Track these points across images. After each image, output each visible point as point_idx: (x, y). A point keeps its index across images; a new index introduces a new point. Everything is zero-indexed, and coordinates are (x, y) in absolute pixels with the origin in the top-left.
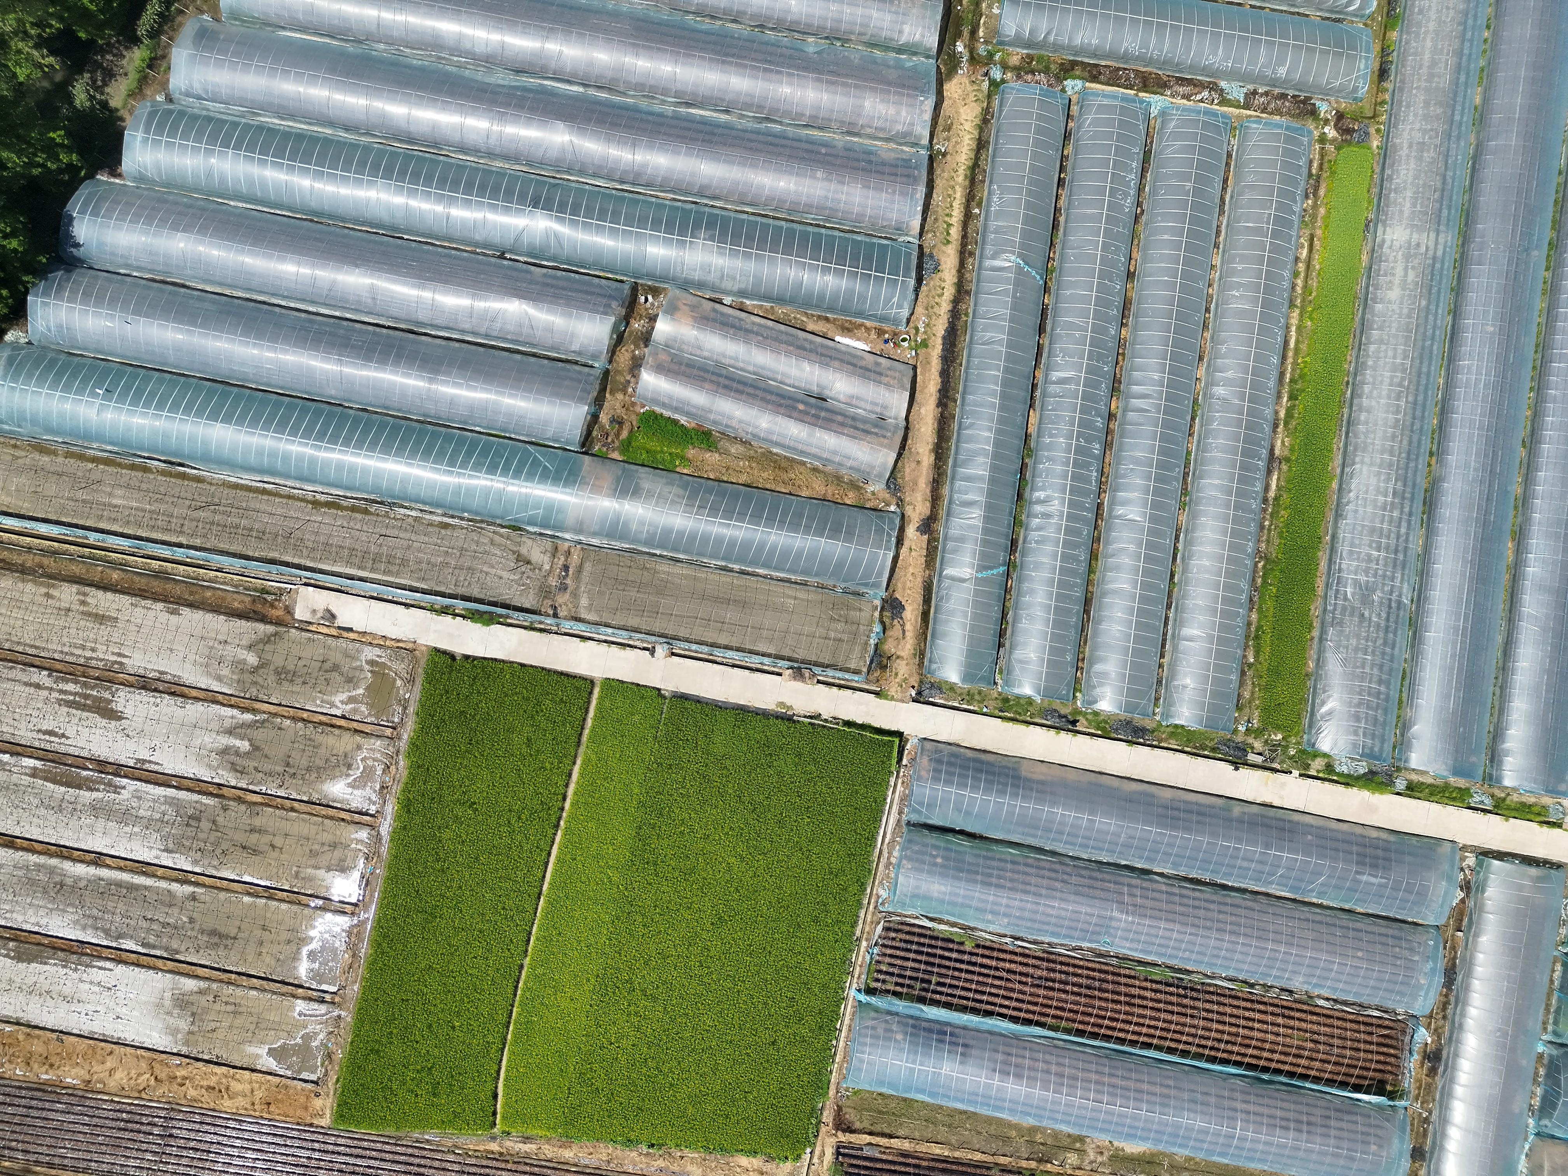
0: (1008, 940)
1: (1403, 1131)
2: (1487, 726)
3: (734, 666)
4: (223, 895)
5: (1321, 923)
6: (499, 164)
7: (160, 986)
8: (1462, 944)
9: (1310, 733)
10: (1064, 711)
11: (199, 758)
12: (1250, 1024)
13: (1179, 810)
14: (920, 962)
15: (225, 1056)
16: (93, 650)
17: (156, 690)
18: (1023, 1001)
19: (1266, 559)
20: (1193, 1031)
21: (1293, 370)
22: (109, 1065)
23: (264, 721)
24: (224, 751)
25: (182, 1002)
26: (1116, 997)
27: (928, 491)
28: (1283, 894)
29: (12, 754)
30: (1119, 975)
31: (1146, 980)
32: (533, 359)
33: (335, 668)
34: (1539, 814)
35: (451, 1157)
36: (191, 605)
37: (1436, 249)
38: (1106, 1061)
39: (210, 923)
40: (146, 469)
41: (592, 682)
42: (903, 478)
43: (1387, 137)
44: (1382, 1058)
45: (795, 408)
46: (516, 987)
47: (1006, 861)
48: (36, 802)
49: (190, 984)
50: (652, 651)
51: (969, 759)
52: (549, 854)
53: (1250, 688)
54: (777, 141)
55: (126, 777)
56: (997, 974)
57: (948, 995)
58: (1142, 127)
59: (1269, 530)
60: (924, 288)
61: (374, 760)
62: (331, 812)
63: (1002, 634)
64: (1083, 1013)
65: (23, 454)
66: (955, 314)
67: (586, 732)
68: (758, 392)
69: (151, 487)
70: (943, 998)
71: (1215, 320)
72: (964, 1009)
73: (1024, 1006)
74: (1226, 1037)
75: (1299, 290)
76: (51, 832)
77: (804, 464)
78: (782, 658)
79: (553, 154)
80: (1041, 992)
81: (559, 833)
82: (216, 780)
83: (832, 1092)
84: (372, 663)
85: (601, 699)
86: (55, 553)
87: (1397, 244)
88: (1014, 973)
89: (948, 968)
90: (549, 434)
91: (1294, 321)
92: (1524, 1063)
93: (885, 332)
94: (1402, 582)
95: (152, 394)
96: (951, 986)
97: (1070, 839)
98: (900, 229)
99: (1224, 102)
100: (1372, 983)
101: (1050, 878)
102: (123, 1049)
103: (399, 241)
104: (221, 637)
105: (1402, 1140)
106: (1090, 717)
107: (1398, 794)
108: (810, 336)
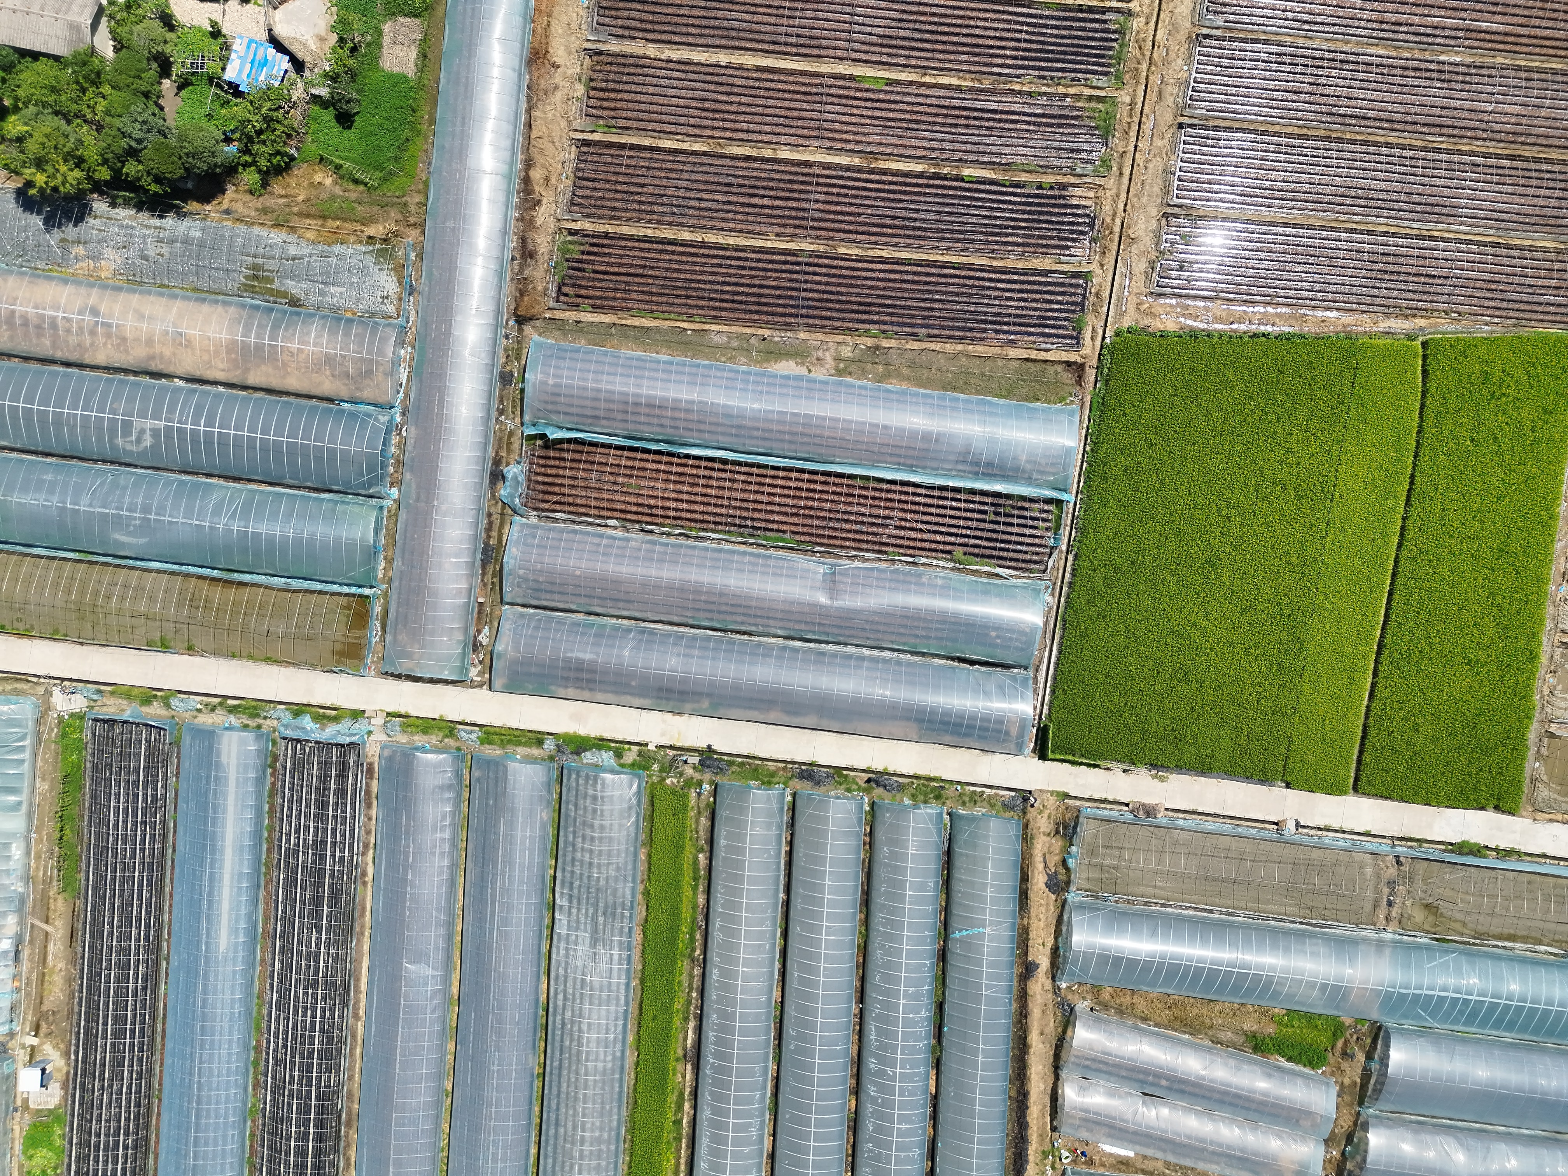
0: (923, 560)
3: (1213, 815)
8: (478, 590)
9: (640, 789)
10: (880, 791)
14: (1008, 533)
18: (901, 501)
20: (734, 486)
26: (812, 513)
27: (1030, 1005)
30: (809, 535)
34: (410, 725)
35: (1461, 308)
38: (823, 451)
41: (1355, 789)
42: (1057, 1018)
45: (1172, 1082)
50: (1298, 825)
53: (701, 828)
56: (928, 527)
57: (979, 503)
63: (947, 865)
64: (842, 494)
77: (1156, 1025)
78: (1166, 827)
80: (885, 513)
83: (1088, 399)
88: (912, 529)
89: (978, 529)
93: (1085, 1163)
96: (974, 511)
106: (854, 787)
107: (552, 734)
108: (1160, 1156)
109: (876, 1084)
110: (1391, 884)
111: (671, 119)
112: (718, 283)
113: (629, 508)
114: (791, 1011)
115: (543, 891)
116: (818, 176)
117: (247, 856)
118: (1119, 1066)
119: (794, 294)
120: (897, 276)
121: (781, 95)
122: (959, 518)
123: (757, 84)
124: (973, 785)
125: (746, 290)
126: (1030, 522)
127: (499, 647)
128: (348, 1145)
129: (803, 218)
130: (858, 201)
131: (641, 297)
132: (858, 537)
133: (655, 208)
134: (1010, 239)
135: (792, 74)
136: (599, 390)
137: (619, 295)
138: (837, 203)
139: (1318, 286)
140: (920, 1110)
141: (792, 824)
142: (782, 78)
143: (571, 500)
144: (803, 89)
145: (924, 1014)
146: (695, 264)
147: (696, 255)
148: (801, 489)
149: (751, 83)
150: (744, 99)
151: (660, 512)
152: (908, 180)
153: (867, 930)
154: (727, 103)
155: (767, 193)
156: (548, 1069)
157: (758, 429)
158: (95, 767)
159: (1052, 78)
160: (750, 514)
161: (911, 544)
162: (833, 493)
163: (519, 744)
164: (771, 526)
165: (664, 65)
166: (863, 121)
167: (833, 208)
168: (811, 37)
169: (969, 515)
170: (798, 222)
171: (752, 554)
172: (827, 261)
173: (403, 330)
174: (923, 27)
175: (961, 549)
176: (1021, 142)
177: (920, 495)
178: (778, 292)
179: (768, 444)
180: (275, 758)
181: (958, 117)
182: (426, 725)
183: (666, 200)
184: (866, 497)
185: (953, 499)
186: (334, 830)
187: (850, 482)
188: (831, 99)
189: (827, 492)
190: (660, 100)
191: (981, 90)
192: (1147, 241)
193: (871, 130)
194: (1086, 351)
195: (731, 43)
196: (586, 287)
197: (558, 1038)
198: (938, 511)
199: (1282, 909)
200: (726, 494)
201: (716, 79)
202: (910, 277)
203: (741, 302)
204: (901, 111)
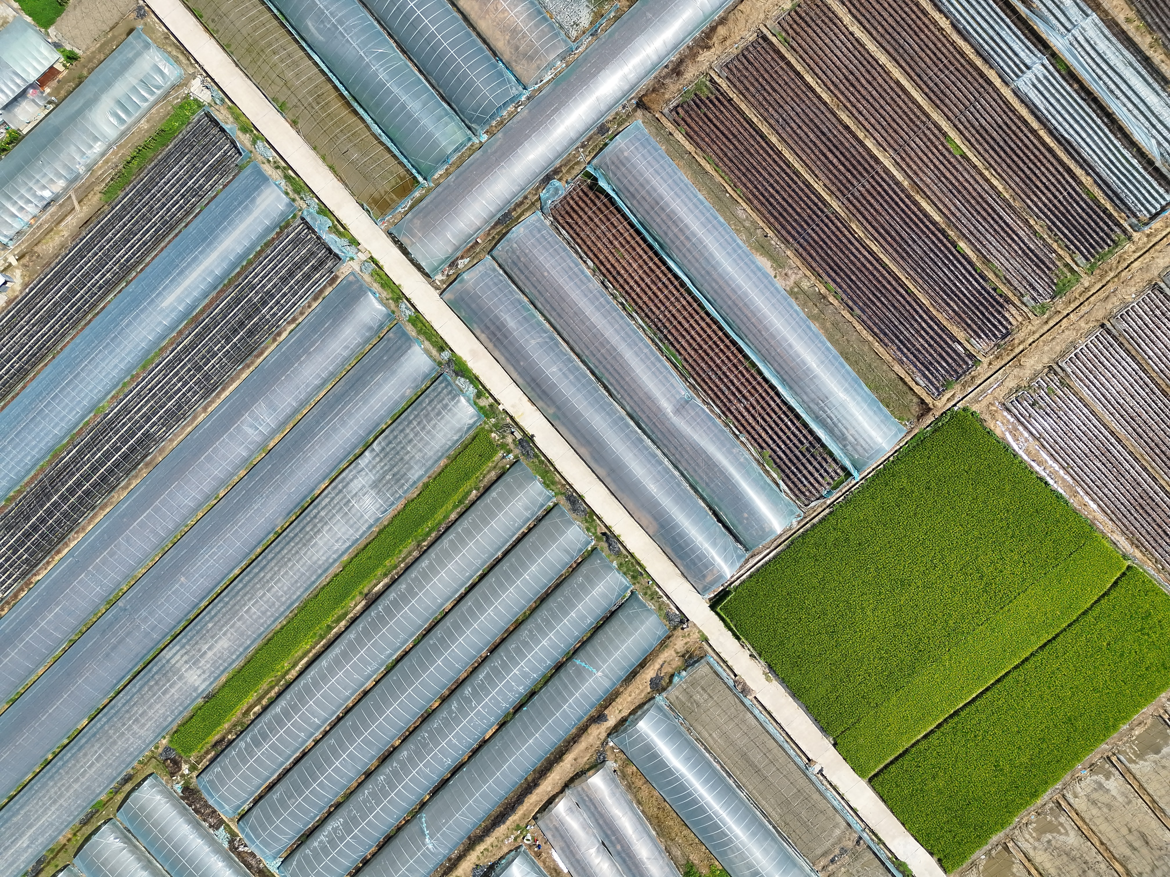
8: (482, 233)
9: (474, 424)
10: (605, 545)
13: (584, 437)
27: (583, 738)
30: (693, 368)
31: (680, 354)
34: (378, 274)
41: (870, 780)
42: (591, 758)
43: (155, 740)
45: (624, 850)
53: (488, 477)
56: (765, 425)
57: (803, 434)
60: (493, 860)
63: (606, 619)
64: (731, 362)
70: (807, 434)
73: (763, 393)
75: (276, 689)
78: (746, 707)
80: (746, 393)
83: (916, 431)
85: (872, 768)
87: (199, 672)
88: (753, 417)
89: (789, 448)
93: (535, 852)
96: (796, 437)
99: (233, 835)
106: (593, 530)
107: (453, 351)
109: (459, 703)
110: (843, 851)
111: (824, 67)
112: (768, 182)
113: (606, 263)
114: (448, 622)
115: (371, 432)
116: (877, 172)
117: (225, 265)
118: (602, 815)
119: (805, 226)
120: (871, 268)
121: (897, 109)
122: (785, 434)
123: (889, 90)
124: (659, 587)
125: (780, 200)
126: (822, 471)
127: (465, 276)
128: (136, 477)
129: (847, 189)
130: (886, 207)
131: (718, 151)
132: (719, 393)
133: (770, 109)
134: (952, 304)
135: (913, 103)
136: (648, 182)
137: (707, 139)
138: (874, 197)
139: (1099, 483)
140: (471, 741)
141: (540, 520)
142: (906, 100)
143: (578, 229)
144: (912, 116)
145: (521, 689)
146: (765, 160)
147: (770, 156)
148: (711, 339)
149: (886, 87)
150: (874, 93)
151: (621, 281)
152: (925, 220)
153: (530, 615)
154: (863, 86)
155: (840, 156)
156: (285, 533)
157: (717, 283)
158: (183, 140)
159: (1056, 235)
160: (670, 327)
161: (745, 424)
162: (727, 357)
163: (429, 339)
164: (676, 344)
165: (847, 33)
166: (929, 164)
167: (869, 198)
168: (942, 92)
169: (792, 436)
170: (842, 188)
171: (651, 351)
172: (839, 224)
173: (570, 51)
174: (1010, 142)
175: (770, 452)
176: (1007, 254)
177: (775, 401)
178: (797, 217)
179: (716, 297)
180: (288, 225)
181: (984, 209)
182: (387, 283)
183: (780, 110)
184: (744, 376)
185: (791, 420)
186: (285, 294)
187: (742, 359)
188: (922, 136)
189: (724, 353)
190: (828, 51)
191: (1010, 206)
192: (1027, 373)
193: (930, 173)
194: (939, 404)
195: (895, 55)
196: (692, 119)
197: (305, 522)
198: (777, 419)
199: (770, 810)
200: (668, 304)
201: (869, 67)
202: (878, 275)
203: (771, 204)
204: (955, 177)
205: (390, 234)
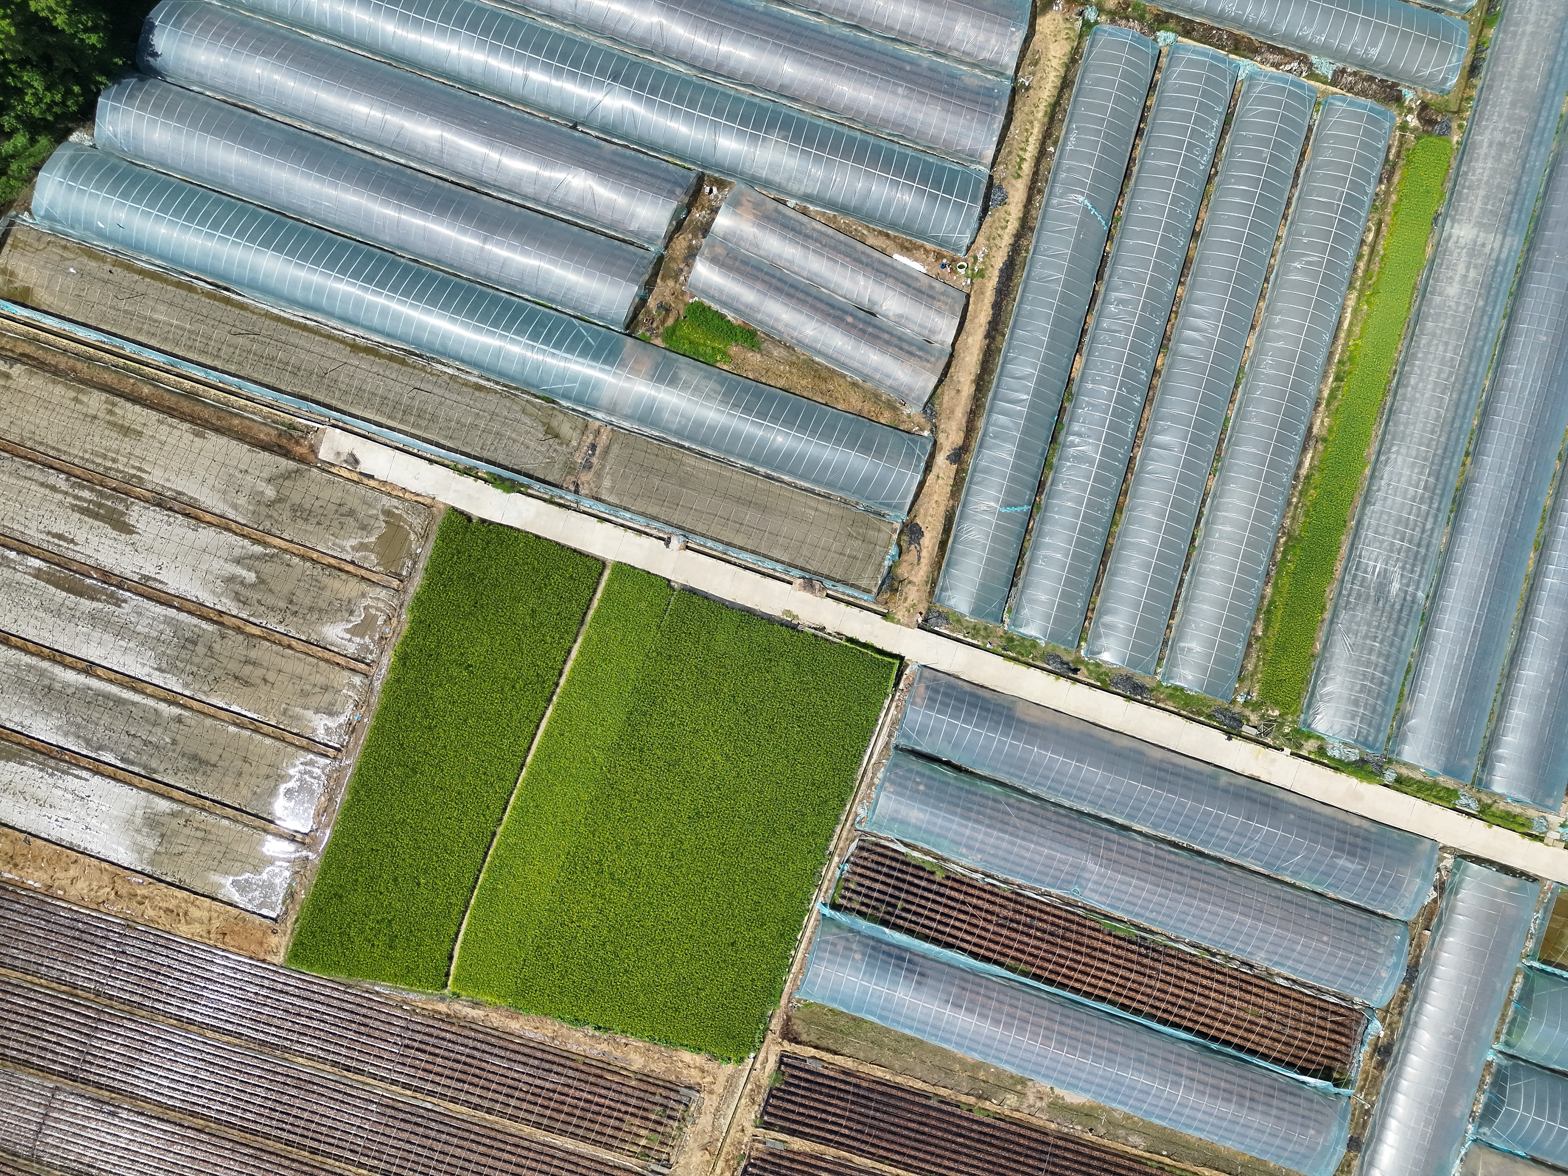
0: (978, 876)
1: (1344, 1118)
2: (1484, 731)
3: (746, 568)
4: (209, 722)
5: (1291, 902)
6: (582, 35)
7: (133, 802)
8: (1427, 943)
9: (1307, 712)
10: (1066, 658)
11: (204, 582)
12: (1207, 992)
13: (1166, 771)
14: (888, 885)
15: (188, 881)
16: (114, 461)
17: (170, 509)
18: (984, 939)
19: (1290, 536)
20: (1149, 991)
21: (1343, 351)
22: (72, 873)
23: (273, 556)
24: (230, 580)
25: (153, 822)
26: (1078, 948)
27: (964, 421)
28: (1257, 869)
29: (19, 552)
30: (1084, 926)
31: (1110, 934)
32: (590, 234)
33: (351, 513)
34: (1523, 825)
35: (398, 1013)
36: (217, 430)
37: (1500, 252)
38: (1059, 1009)
39: (192, 747)
40: (191, 289)
41: (604, 564)
42: (941, 404)
43: (1468, 134)
44: (1333, 1045)
45: (843, 320)
46: (486, 853)
47: (988, 798)
48: (35, 602)
49: (164, 805)
50: (667, 542)
51: (965, 693)
52: (538, 727)
53: (1254, 660)
54: (863, 52)
55: (129, 590)
56: (964, 908)
57: (911, 921)
58: (1228, 88)
59: (1296, 507)
60: (988, 219)
61: (377, 609)
62: (327, 655)
63: (1016, 573)
64: (1043, 959)
65: (72, 256)
66: (1015, 249)
67: (591, 613)
68: (809, 299)
69: (194, 307)
70: (906, 925)
71: (1273, 291)
72: (926, 938)
73: (985, 943)
74: (1180, 1002)
75: (1360, 273)
76: (47, 635)
77: (844, 377)
78: (796, 567)
79: (638, 32)
80: (1005, 932)
81: (551, 708)
82: (218, 607)
83: (783, 1001)
84: (388, 513)
85: (611, 580)
86: (90, 359)
87: (1462, 242)
88: (981, 909)
89: (916, 895)
90: (595, 310)
91: (1351, 303)
92: (1472, 1069)
93: (944, 257)
94: (1420, 576)
95: (207, 215)
96: (915, 913)
97: (1054, 785)
98: (973, 157)
99: (1312, 76)
100: (1333, 969)
101: (1029, 821)
102: (87, 860)
103: (474, 98)
104: (242, 467)
105: (1341, 1128)
106: (1091, 668)
107: (1386, 785)
108: (869, 251)
109: (1140, 381)
110: (588, 466)
113: (1259, 991)
118: (890, 344)
122: (931, 910)
124: (976, 646)
126: (864, 891)
140: (1096, 345)
143: (1317, 1012)
145: (1073, 439)
151: (1231, 981)
153: (1111, 528)
160: (1139, 959)
163: (1419, 783)
169: (921, 911)
171: (1146, 919)
175: (938, 879)
182: (1508, 821)
192: (692, 1143)
194: (776, 1049)
198: (951, 922)
199: (698, 464)
205: (1535, 879)
